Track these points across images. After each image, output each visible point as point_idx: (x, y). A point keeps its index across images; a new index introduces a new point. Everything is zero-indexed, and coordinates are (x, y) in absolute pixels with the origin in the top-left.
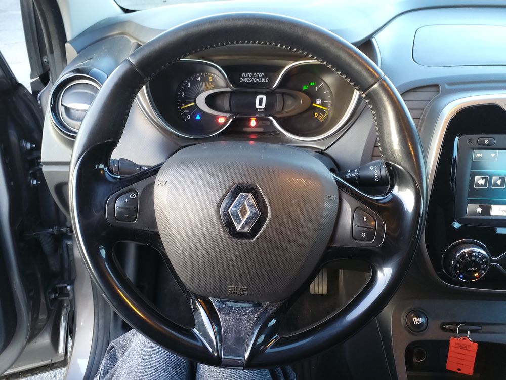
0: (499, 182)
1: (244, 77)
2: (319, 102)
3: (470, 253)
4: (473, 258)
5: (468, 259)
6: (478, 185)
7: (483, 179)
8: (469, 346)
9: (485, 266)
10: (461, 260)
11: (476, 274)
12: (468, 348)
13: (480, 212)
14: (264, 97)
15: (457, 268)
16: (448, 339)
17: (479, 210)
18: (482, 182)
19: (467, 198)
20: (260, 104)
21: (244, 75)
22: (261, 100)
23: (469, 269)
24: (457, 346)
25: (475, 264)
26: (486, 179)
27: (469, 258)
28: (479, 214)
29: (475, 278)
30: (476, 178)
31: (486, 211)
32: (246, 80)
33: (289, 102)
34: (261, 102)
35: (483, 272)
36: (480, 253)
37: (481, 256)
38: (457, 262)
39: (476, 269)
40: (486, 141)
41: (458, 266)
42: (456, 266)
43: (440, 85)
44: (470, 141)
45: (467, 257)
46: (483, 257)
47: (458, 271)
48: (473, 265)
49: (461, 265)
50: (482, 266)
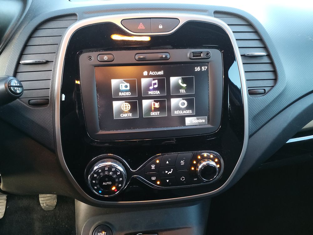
5: (101, 174)
10: (95, 175)
11: (114, 188)
15: (93, 185)
23: (104, 184)
27: (102, 173)
29: (114, 192)
35: (120, 185)
36: (113, 167)
37: (113, 170)
38: (93, 178)
39: (110, 183)
40: (106, 58)
41: (94, 182)
42: (92, 182)
43: (77, 14)
44: (90, 58)
45: (101, 172)
46: (116, 171)
47: (96, 188)
48: (107, 179)
49: (96, 181)
50: (117, 180)
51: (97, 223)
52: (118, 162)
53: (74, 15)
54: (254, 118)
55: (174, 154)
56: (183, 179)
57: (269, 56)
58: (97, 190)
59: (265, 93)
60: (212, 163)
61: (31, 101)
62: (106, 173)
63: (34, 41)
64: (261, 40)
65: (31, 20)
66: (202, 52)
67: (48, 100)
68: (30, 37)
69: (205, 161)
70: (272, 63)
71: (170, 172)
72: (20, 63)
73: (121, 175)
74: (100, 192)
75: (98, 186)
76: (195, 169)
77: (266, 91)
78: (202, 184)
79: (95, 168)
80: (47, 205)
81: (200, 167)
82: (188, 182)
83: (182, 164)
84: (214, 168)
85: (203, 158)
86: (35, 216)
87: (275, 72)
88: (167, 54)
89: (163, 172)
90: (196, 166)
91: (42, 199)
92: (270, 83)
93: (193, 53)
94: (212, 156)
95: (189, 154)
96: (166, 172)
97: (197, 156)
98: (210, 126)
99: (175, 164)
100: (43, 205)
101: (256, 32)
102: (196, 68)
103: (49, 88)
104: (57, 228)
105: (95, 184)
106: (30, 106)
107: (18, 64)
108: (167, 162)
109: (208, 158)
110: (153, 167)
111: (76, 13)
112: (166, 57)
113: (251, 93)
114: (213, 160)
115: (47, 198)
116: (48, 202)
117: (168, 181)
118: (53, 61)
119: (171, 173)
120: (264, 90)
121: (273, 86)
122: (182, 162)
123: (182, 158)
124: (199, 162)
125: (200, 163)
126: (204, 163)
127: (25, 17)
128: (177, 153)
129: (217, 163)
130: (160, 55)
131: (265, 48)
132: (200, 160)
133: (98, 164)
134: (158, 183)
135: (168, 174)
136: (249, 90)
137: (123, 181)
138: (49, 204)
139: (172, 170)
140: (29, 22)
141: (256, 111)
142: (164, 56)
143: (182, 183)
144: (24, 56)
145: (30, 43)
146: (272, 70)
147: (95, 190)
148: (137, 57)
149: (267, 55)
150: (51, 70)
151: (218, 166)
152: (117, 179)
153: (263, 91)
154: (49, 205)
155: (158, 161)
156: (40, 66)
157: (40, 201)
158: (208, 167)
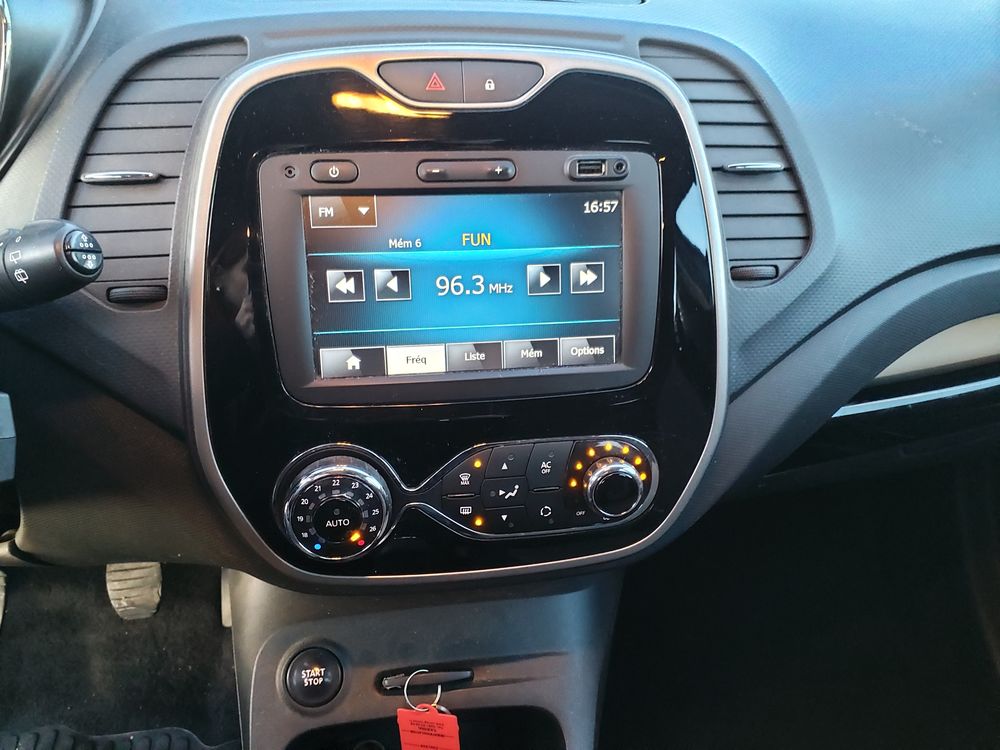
0: (393, 284)
5: (322, 497)
6: (337, 293)
7: (348, 276)
8: (441, 726)
9: (376, 511)
10: (305, 502)
11: (355, 537)
12: (439, 731)
13: (358, 367)
15: (299, 527)
16: (393, 714)
17: (354, 363)
18: (347, 286)
19: (308, 332)
23: (329, 524)
24: (416, 728)
25: (346, 508)
26: (357, 277)
27: (324, 495)
28: (353, 374)
29: (356, 547)
30: (331, 274)
31: (374, 362)
35: (373, 529)
36: (354, 479)
37: (356, 485)
38: (297, 509)
39: (346, 522)
40: (334, 171)
41: (301, 519)
42: (294, 520)
43: (246, 38)
44: (290, 172)
45: (320, 493)
46: (364, 488)
47: (305, 535)
48: (337, 512)
49: (308, 517)
50: (365, 514)
51: (297, 645)
52: (367, 466)
53: (238, 40)
54: (745, 347)
55: (522, 445)
56: (546, 511)
57: (791, 170)
58: (309, 543)
59: (777, 276)
60: (628, 469)
61: (114, 291)
62: (336, 494)
63: (120, 116)
64: (770, 125)
65: (111, 52)
66: (604, 161)
67: (165, 288)
68: (109, 104)
69: (606, 462)
70: (799, 193)
71: (510, 494)
72: (82, 178)
73: (376, 501)
74: (318, 547)
75: (313, 531)
76: (580, 484)
77: (781, 271)
78: (598, 526)
79: (304, 482)
80: (132, 604)
81: (594, 478)
82: (560, 520)
83: (546, 471)
84: (632, 482)
85: (603, 456)
86: (91, 639)
87: (805, 217)
88: (507, 164)
89: (493, 494)
90: (582, 477)
91: (117, 585)
92: (793, 248)
93: (579, 161)
94: (626, 450)
95: (564, 444)
96: (501, 493)
97: (586, 450)
98: (621, 367)
99: (524, 473)
100: (120, 604)
101: (757, 103)
102: (587, 205)
103: (168, 255)
104: (159, 674)
105: (304, 527)
106: (111, 306)
107: (75, 181)
108: (505, 467)
109: (616, 455)
110: (465, 479)
111: (242, 36)
112: (504, 172)
113: (737, 275)
114: (629, 460)
115: (130, 583)
116: (134, 593)
117: (504, 517)
118: (178, 177)
119: (513, 494)
120: (776, 267)
121: (800, 258)
122: (544, 465)
123: (546, 454)
124: (590, 465)
125: (595, 470)
126: (605, 469)
127: (90, 42)
128: (531, 441)
129: (639, 469)
130: (487, 167)
131: (781, 148)
132: (594, 460)
133: (312, 470)
134: (479, 522)
135: (506, 497)
136: (732, 268)
137: (380, 517)
138: (138, 601)
139: (517, 487)
140: (105, 59)
141: (752, 326)
142: (499, 170)
143: (543, 524)
144: (93, 161)
145: (109, 122)
146: (798, 210)
147: (303, 540)
148: (422, 172)
149: (785, 169)
150: (174, 203)
151: (643, 477)
152: (366, 512)
153: (770, 271)
154: (136, 603)
155: (478, 464)
156: (139, 189)
157: (110, 593)
158: (615, 480)
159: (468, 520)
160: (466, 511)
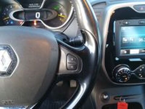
1: (30, 6)
2: (61, 14)
3: (123, 70)
4: (124, 72)
6: (124, 42)
9: (129, 75)
14: (39, 13)
15: (118, 77)
16: (117, 103)
17: (125, 52)
19: (120, 48)
20: (38, 16)
21: (30, 4)
22: (38, 14)
23: (123, 77)
24: (121, 105)
25: (125, 74)
28: (125, 54)
29: (126, 80)
31: (128, 52)
32: (31, 7)
33: (49, 15)
34: (38, 15)
38: (118, 74)
40: (127, 23)
53: (105, 2)
155: (143, 68)
159: (140, 76)
160: (140, 75)
